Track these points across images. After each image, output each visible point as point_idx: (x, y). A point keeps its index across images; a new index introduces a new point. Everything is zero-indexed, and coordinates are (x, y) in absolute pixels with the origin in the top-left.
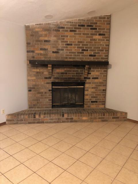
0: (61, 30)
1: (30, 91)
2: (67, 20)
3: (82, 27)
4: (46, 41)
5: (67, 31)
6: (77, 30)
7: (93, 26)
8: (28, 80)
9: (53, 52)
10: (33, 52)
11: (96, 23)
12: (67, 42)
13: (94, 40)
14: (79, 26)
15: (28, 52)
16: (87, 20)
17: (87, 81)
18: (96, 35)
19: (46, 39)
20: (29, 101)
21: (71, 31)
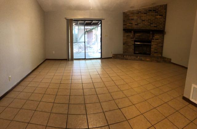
0: (140, 13)
1: (124, 44)
2: (143, 8)
3: (150, 11)
4: (132, 19)
5: (143, 14)
6: (148, 13)
7: (156, 11)
8: (123, 39)
9: (135, 25)
10: (126, 25)
11: (158, 9)
12: (142, 19)
13: (157, 18)
14: (149, 11)
15: (124, 25)
16: (153, 8)
17: (153, 40)
18: (158, 15)
19: (132, 18)
20: (123, 49)
21: (144, 13)
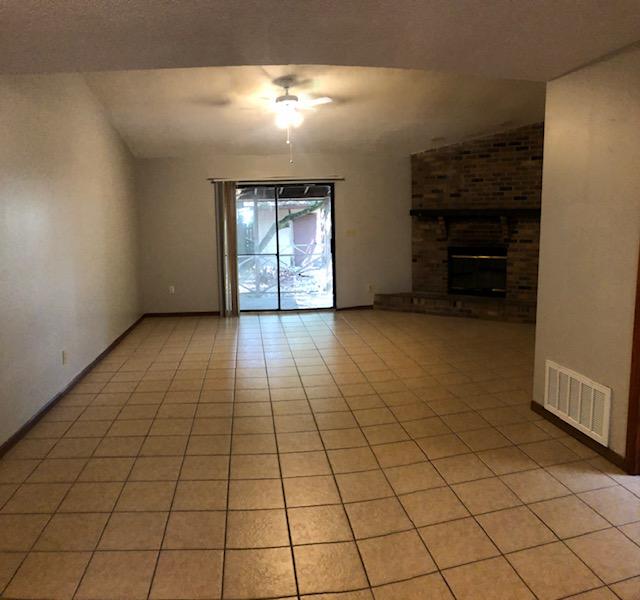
0: (464, 156)
1: (414, 260)
3: (500, 148)
4: (440, 177)
5: (474, 157)
6: (493, 154)
7: (519, 144)
8: (413, 243)
9: (452, 195)
10: (421, 196)
11: (527, 138)
12: (474, 176)
13: (524, 168)
14: (495, 145)
15: (413, 196)
16: (510, 135)
17: (511, 245)
19: (440, 173)
20: (413, 278)
21: (482, 156)
